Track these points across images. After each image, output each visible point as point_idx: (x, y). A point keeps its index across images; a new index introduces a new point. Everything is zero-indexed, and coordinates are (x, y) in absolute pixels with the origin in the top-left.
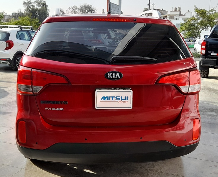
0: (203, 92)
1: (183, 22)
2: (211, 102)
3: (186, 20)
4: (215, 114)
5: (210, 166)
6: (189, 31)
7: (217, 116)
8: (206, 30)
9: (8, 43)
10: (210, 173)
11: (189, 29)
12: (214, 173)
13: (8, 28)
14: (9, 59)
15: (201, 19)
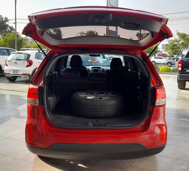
0: (180, 102)
1: (168, 43)
2: (185, 110)
3: (170, 41)
4: (187, 120)
5: (178, 164)
6: (173, 50)
7: (188, 122)
8: (186, 50)
9: (28, 62)
10: (178, 170)
11: (172, 49)
12: (181, 169)
13: (29, 51)
14: (29, 74)
15: (182, 41)
